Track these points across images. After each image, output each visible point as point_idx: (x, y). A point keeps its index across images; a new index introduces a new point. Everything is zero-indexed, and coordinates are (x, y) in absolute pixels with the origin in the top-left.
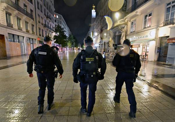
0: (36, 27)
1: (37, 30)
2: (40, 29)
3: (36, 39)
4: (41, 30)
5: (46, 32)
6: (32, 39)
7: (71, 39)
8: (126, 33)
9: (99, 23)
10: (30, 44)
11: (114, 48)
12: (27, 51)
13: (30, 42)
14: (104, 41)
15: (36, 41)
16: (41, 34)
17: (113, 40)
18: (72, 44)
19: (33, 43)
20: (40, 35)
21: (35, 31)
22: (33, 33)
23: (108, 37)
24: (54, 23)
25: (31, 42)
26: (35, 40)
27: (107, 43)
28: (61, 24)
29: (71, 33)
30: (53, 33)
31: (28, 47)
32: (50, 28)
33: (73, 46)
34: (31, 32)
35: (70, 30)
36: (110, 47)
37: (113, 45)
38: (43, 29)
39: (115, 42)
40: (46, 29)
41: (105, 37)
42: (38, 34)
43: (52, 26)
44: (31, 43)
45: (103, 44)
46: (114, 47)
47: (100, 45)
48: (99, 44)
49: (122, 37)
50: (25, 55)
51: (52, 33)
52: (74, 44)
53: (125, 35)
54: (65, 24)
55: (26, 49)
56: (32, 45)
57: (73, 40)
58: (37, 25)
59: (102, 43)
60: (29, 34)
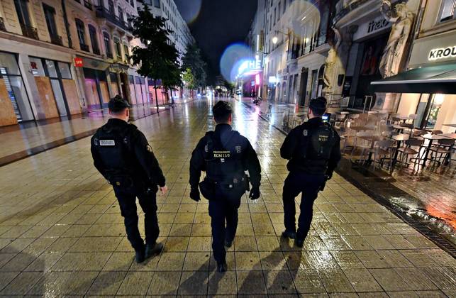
0: (65, 16)
1: (71, 28)
2: (80, 24)
3: (69, 64)
4: (87, 29)
5: (106, 35)
6: (56, 62)
7: (194, 60)
8: (415, 22)
9: (275, 9)
10: (48, 83)
11: (339, 90)
12: (38, 106)
13: (47, 74)
14: (303, 65)
15: (72, 68)
16: (89, 43)
17: (342, 61)
18: (198, 77)
19: (59, 78)
20: (84, 47)
21: (61, 32)
22: (56, 40)
23: (323, 47)
24: (132, 4)
25: (53, 74)
26: (67, 65)
27: (314, 72)
28: (159, 7)
29: (194, 41)
30: (131, 42)
31: (42, 93)
32: (122, 23)
33: (201, 85)
34: (44, 35)
35: (191, 32)
36: (324, 86)
37: (341, 77)
38: (95, 25)
39: (346, 66)
40: (104, 26)
41: (308, 48)
42: (77, 44)
43: (128, 14)
44: (51, 76)
45: (297, 75)
46: (342, 87)
47: (285, 78)
48: (282, 75)
49: (391, 44)
50: (34, 120)
51: (130, 39)
52: (204, 76)
53: (407, 32)
54: (173, 9)
55: (36, 101)
56: (56, 84)
57: (201, 65)
58: (68, 9)
59: (293, 74)
60: (38, 44)
